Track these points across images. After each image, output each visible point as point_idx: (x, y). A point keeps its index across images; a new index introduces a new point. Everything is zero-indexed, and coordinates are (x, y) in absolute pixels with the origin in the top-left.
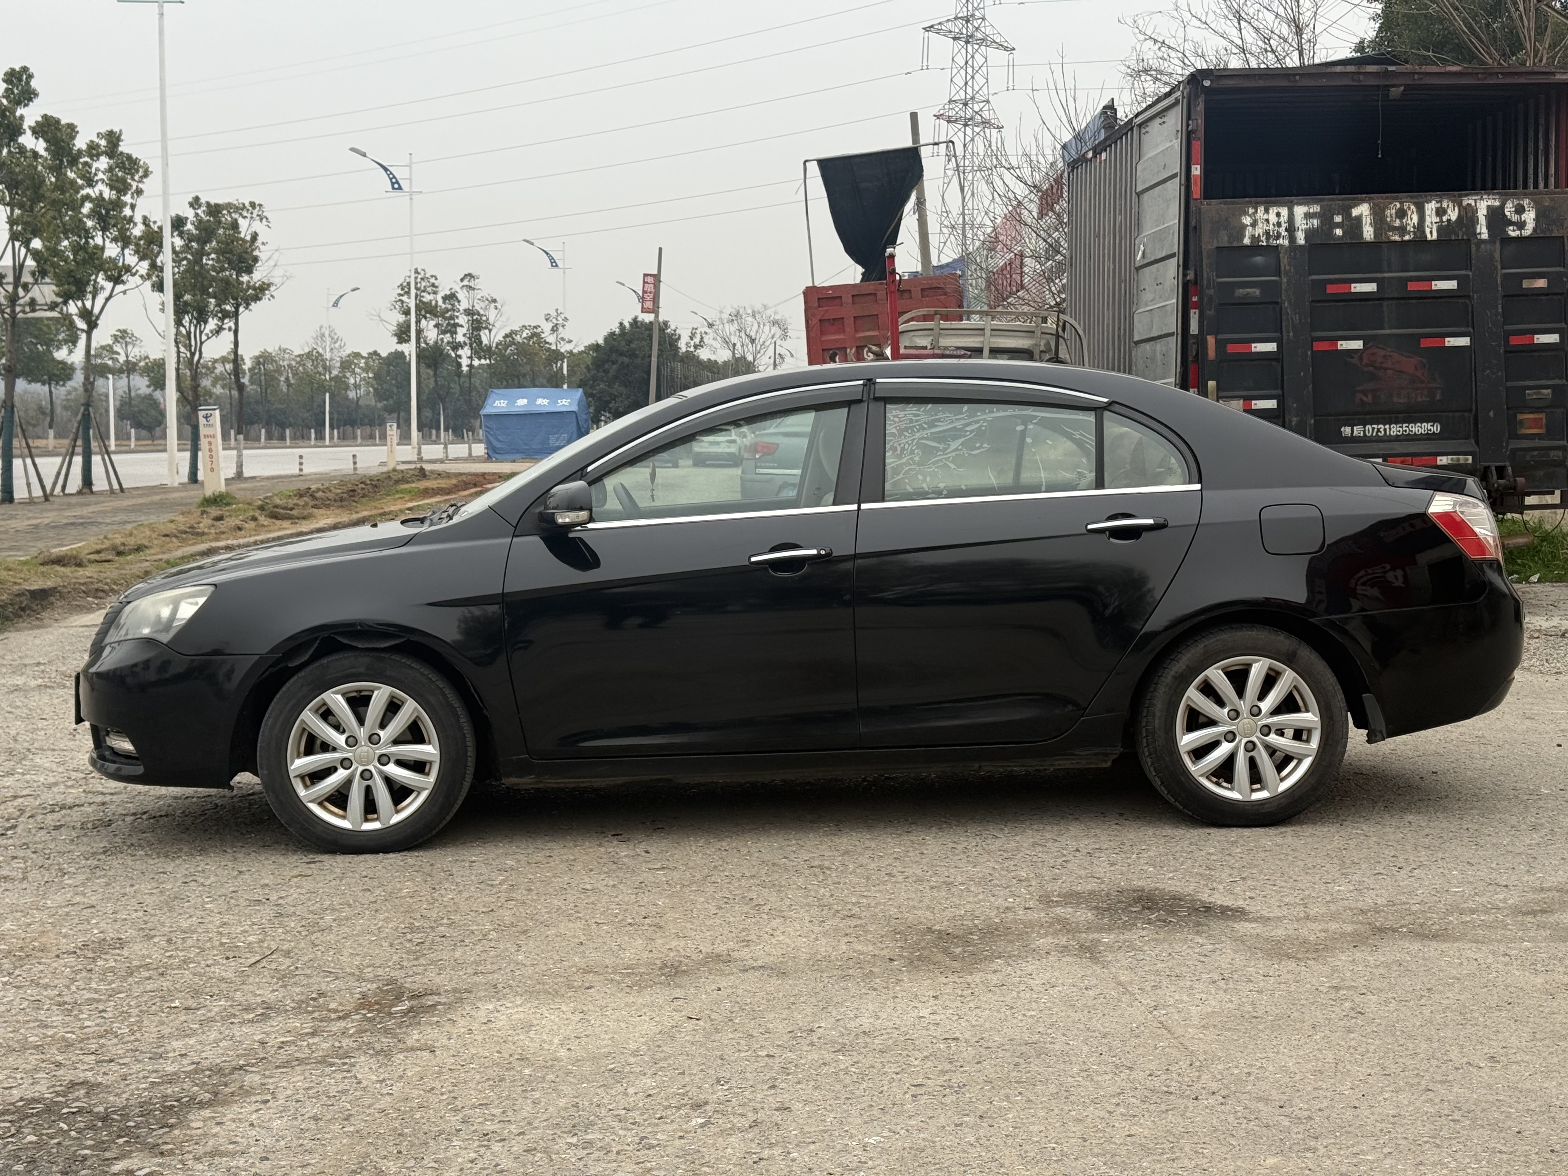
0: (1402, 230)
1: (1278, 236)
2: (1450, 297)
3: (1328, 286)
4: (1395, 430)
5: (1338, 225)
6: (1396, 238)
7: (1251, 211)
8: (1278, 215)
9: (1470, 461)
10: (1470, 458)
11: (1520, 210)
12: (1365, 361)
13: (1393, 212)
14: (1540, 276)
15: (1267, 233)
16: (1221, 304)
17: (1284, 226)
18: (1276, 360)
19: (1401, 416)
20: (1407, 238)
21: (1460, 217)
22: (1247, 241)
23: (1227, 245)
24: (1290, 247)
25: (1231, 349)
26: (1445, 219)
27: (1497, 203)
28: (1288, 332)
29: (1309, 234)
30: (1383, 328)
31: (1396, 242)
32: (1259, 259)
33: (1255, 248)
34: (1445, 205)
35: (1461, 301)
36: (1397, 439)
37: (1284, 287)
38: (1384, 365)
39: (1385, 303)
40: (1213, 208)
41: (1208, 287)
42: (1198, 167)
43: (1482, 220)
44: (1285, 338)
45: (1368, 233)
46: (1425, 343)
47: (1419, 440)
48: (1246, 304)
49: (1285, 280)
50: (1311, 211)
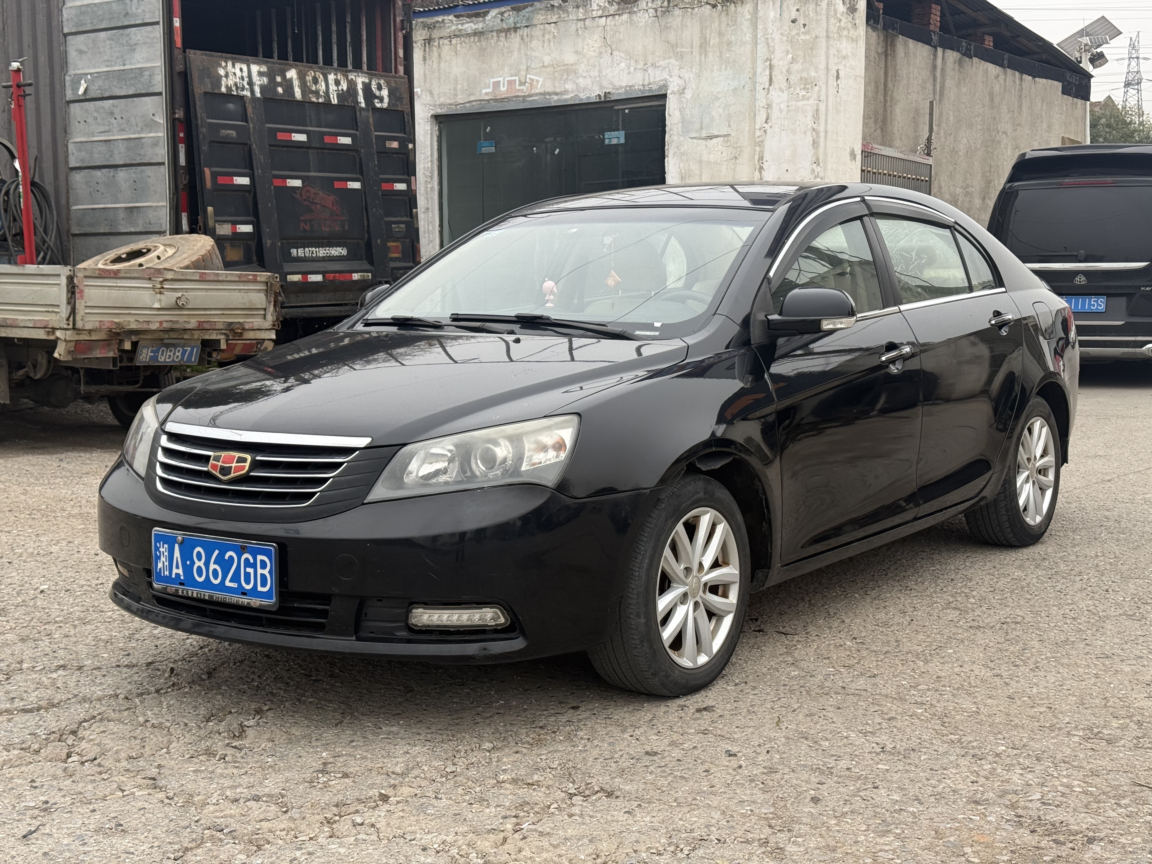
0: (317, 93)
1: (243, 89)
2: (347, 150)
3: (278, 134)
4: (322, 252)
5: (280, 84)
6: (314, 100)
7: (223, 64)
8: (241, 70)
9: (370, 277)
10: (370, 274)
11: (380, 88)
12: (304, 197)
13: (311, 78)
14: (394, 139)
15: (236, 84)
16: (211, 142)
17: (246, 80)
18: (249, 192)
19: (325, 241)
20: (320, 100)
21: (348, 88)
22: (223, 90)
23: (211, 91)
24: (251, 98)
25: (221, 180)
26: (340, 88)
27: (367, 81)
28: (258, 169)
29: (262, 87)
30: (309, 171)
31: (314, 103)
32: (231, 106)
33: (228, 96)
34: (339, 78)
35: (351, 153)
36: (324, 259)
37: (251, 130)
38: (315, 201)
39: (310, 151)
40: (196, 57)
41: (202, 127)
42: (178, 20)
43: (360, 92)
44: (256, 174)
45: (298, 94)
46: (337, 185)
47: (336, 260)
48: (226, 143)
49: (251, 126)
50: (262, 70)
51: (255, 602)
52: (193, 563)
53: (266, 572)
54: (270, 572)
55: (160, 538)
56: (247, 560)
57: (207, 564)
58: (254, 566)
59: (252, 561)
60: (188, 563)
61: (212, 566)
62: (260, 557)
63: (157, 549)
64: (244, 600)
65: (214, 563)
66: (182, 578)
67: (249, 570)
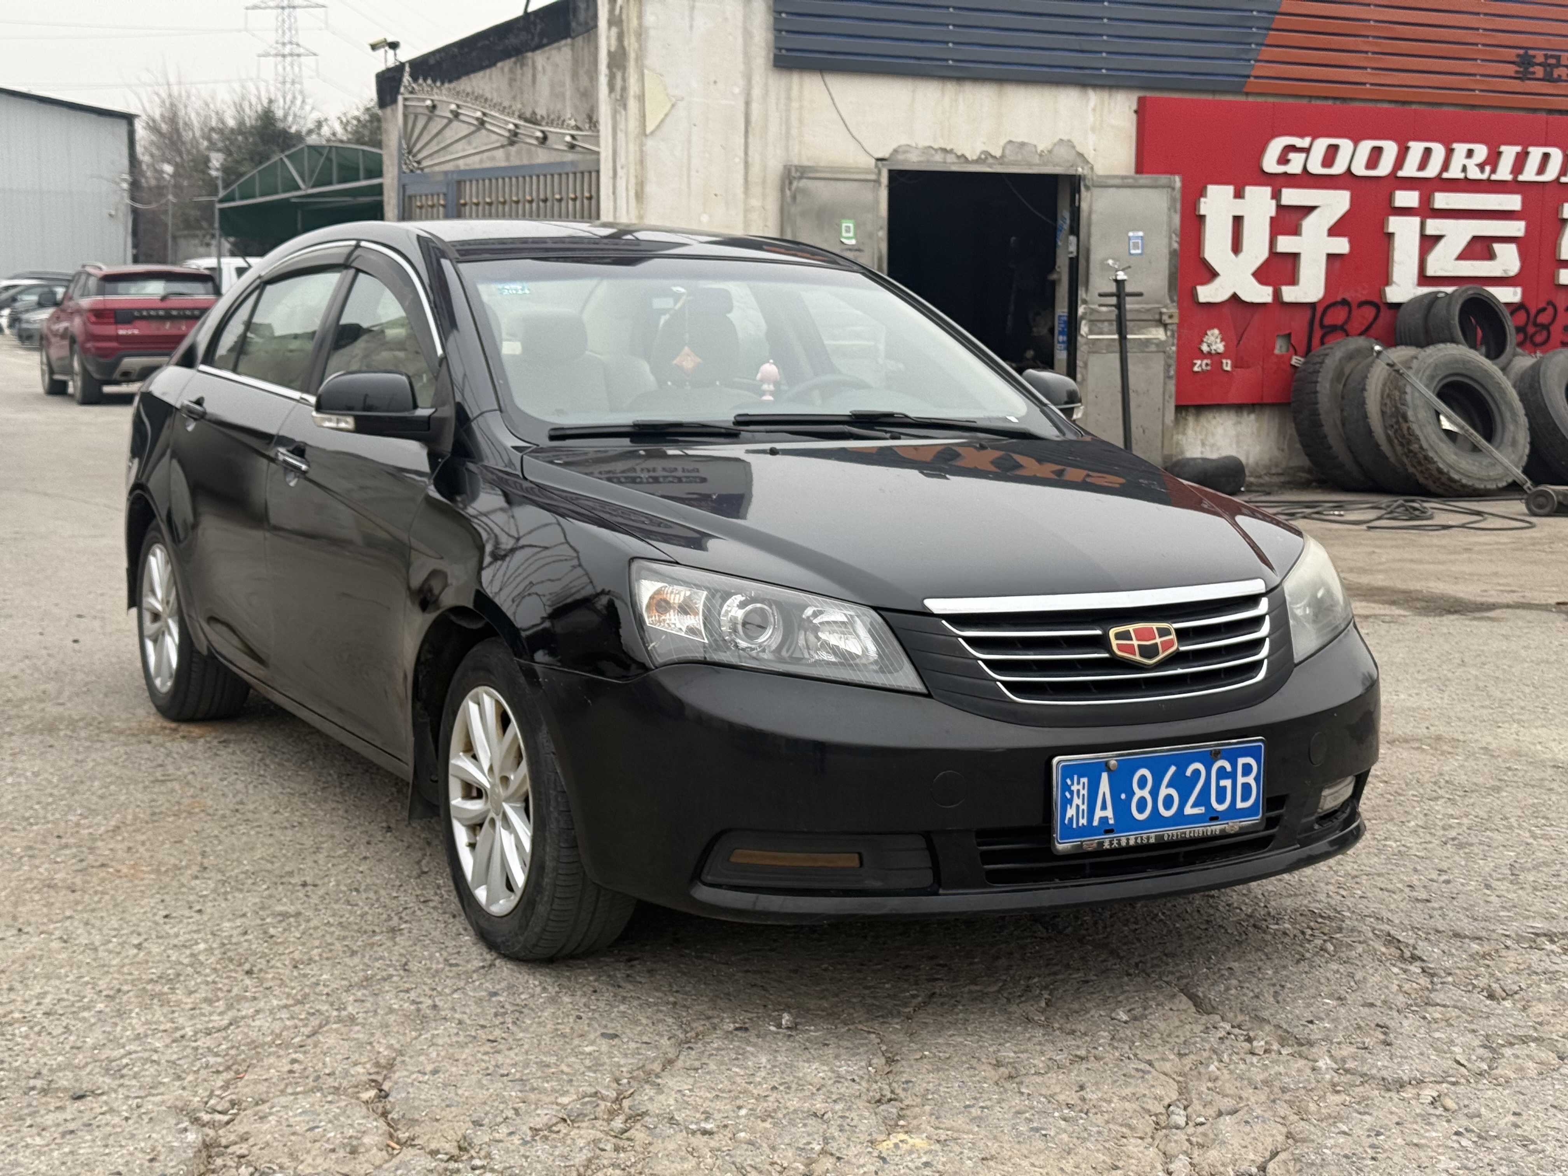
51: (1233, 825)
52: (1132, 793)
53: (1250, 780)
54: (1257, 779)
55: (1069, 771)
56: (1222, 769)
57: (1154, 793)
58: (1233, 776)
59: (1229, 768)
60: (1123, 796)
61: (1164, 791)
62: (1241, 761)
63: (1066, 788)
64: (1216, 828)
65: (1169, 785)
66: (1111, 822)
67: (1223, 783)
